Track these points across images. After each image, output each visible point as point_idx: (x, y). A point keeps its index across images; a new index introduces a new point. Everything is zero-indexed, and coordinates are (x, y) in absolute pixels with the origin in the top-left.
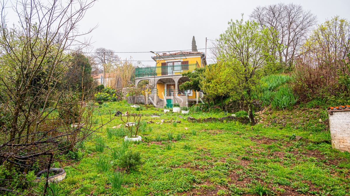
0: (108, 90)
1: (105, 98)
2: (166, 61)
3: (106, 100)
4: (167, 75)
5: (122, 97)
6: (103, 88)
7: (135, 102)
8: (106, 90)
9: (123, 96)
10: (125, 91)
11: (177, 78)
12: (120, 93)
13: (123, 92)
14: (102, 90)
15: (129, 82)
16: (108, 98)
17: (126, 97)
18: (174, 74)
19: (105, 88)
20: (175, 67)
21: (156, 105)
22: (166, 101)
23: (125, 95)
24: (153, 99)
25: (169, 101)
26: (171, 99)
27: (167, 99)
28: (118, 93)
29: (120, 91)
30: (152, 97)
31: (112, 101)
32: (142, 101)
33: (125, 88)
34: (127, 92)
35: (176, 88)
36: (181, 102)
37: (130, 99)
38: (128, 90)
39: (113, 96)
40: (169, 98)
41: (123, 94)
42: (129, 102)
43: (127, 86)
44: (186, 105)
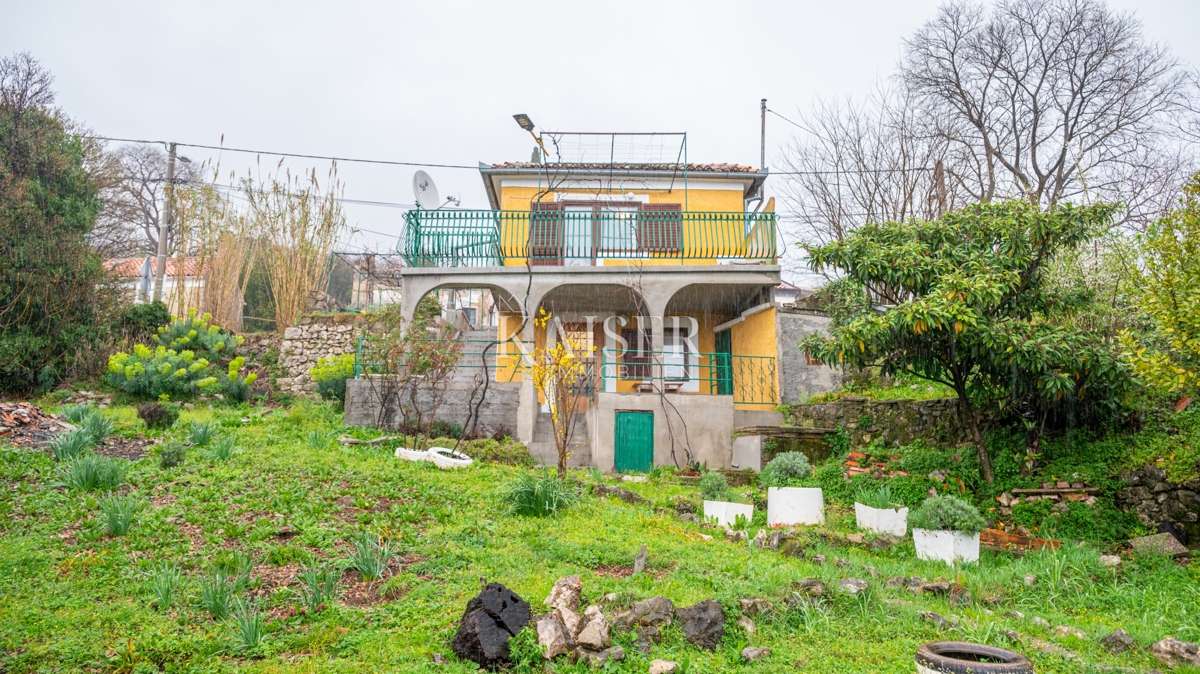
0: (193, 332)
1: (180, 378)
3: (184, 392)
5: (279, 381)
6: (167, 319)
7: (398, 419)
8: (179, 334)
9: (285, 374)
10: (299, 344)
11: (666, 285)
12: (262, 356)
13: (288, 353)
14: (156, 332)
15: (320, 297)
16: (201, 383)
17: (305, 381)
19: (175, 321)
21: (534, 441)
22: (613, 423)
23: (300, 371)
24: (511, 407)
25: (629, 421)
26: (643, 411)
27: (619, 413)
28: (254, 355)
29: (262, 346)
30: (503, 389)
31: (222, 403)
32: (445, 412)
33: (297, 326)
34: (313, 351)
35: (657, 347)
36: (702, 429)
37: (361, 400)
38: (319, 341)
39: (233, 373)
40: (632, 402)
41: (287, 364)
42: (356, 419)
43: (313, 318)
44: (731, 450)
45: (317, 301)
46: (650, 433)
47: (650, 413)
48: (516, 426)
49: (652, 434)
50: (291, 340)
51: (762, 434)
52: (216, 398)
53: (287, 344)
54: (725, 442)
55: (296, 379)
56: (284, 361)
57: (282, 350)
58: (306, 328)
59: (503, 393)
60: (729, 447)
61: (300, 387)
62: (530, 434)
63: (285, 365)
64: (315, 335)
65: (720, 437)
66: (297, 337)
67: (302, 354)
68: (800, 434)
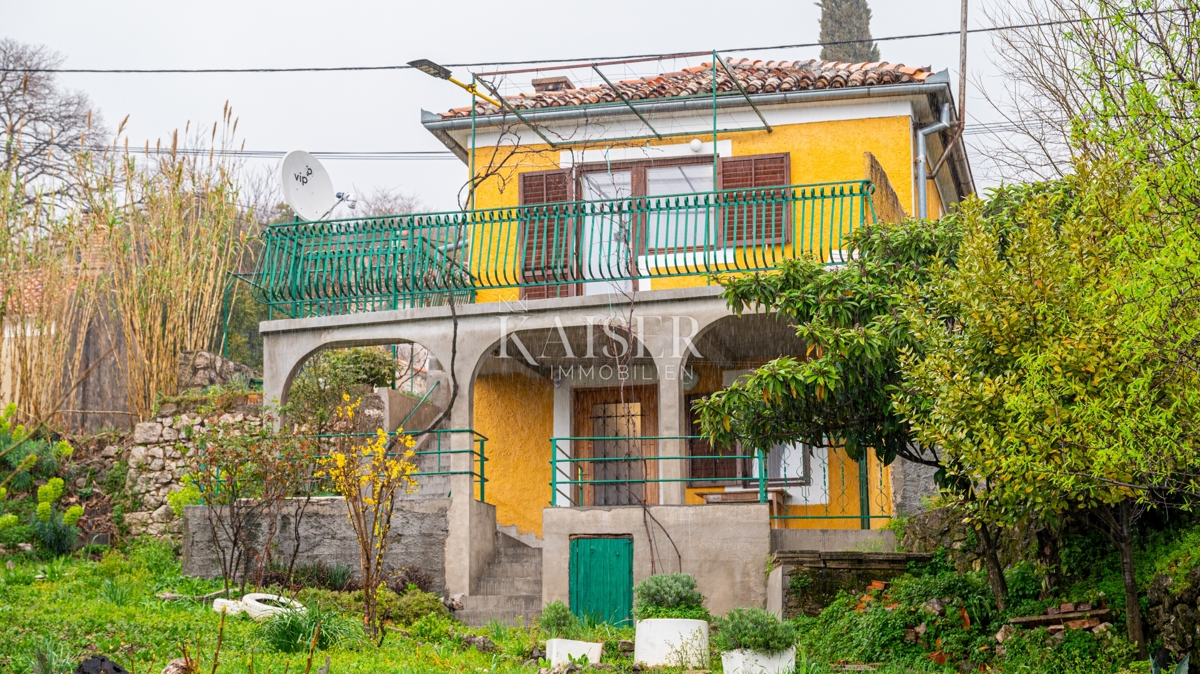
2: (565, 160)
4: (579, 291)
5: (128, 517)
7: (260, 565)
9: (138, 504)
10: (158, 451)
12: (106, 475)
13: (142, 468)
15: (201, 362)
17: (170, 516)
18: (645, 285)
20: (653, 218)
21: (471, 594)
22: (567, 555)
23: (160, 498)
24: (435, 540)
25: (592, 552)
26: (616, 535)
27: (576, 540)
28: (94, 473)
29: (107, 457)
30: (421, 511)
31: (29, 557)
32: (333, 550)
33: (155, 419)
34: (181, 463)
35: (668, 428)
36: (714, 561)
37: (206, 538)
38: (190, 445)
39: (44, 506)
40: (596, 521)
41: (140, 487)
42: (201, 568)
43: (178, 404)
44: (765, 595)
45: (195, 370)
46: (627, 570)
47: (628, 539)
48: (443, 570)
49: (631, 572)
50: (145, 444)
51: (785, 563)
52: (20, 549)
53: (139, 453)
54: (754, 580)
55: (155, 514)
56: (135, 482)
57: (131, 462)
58: (168, 421)
59: (423, 517)
60: (761, 590)
61: (162, 527)
62: (466, 581)
63: (136, 488)
64: (183, 435)
65: (746, 574)
66: (154, 439)
67: (163, 468)
68: (860, 561)
